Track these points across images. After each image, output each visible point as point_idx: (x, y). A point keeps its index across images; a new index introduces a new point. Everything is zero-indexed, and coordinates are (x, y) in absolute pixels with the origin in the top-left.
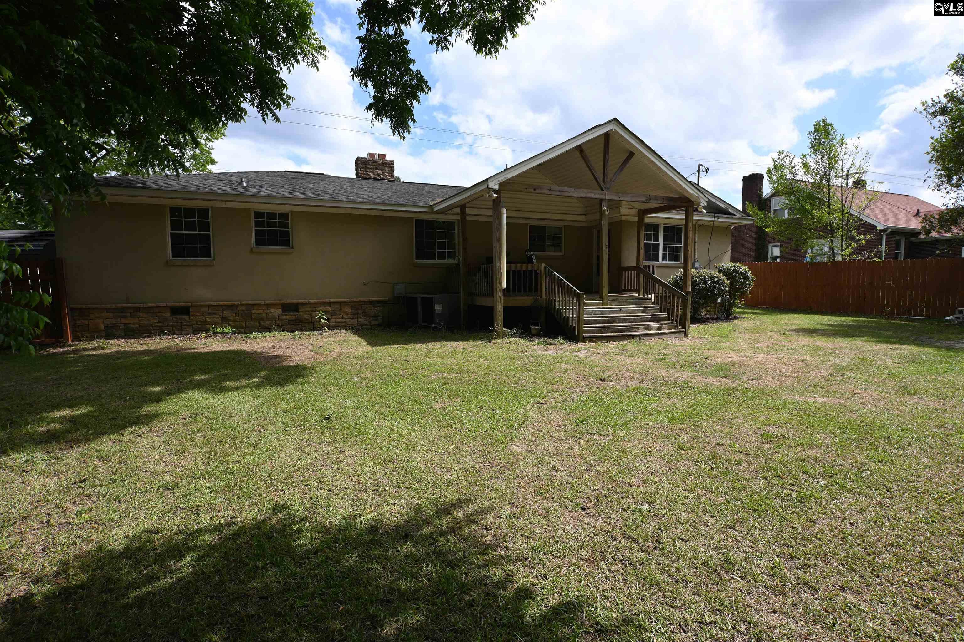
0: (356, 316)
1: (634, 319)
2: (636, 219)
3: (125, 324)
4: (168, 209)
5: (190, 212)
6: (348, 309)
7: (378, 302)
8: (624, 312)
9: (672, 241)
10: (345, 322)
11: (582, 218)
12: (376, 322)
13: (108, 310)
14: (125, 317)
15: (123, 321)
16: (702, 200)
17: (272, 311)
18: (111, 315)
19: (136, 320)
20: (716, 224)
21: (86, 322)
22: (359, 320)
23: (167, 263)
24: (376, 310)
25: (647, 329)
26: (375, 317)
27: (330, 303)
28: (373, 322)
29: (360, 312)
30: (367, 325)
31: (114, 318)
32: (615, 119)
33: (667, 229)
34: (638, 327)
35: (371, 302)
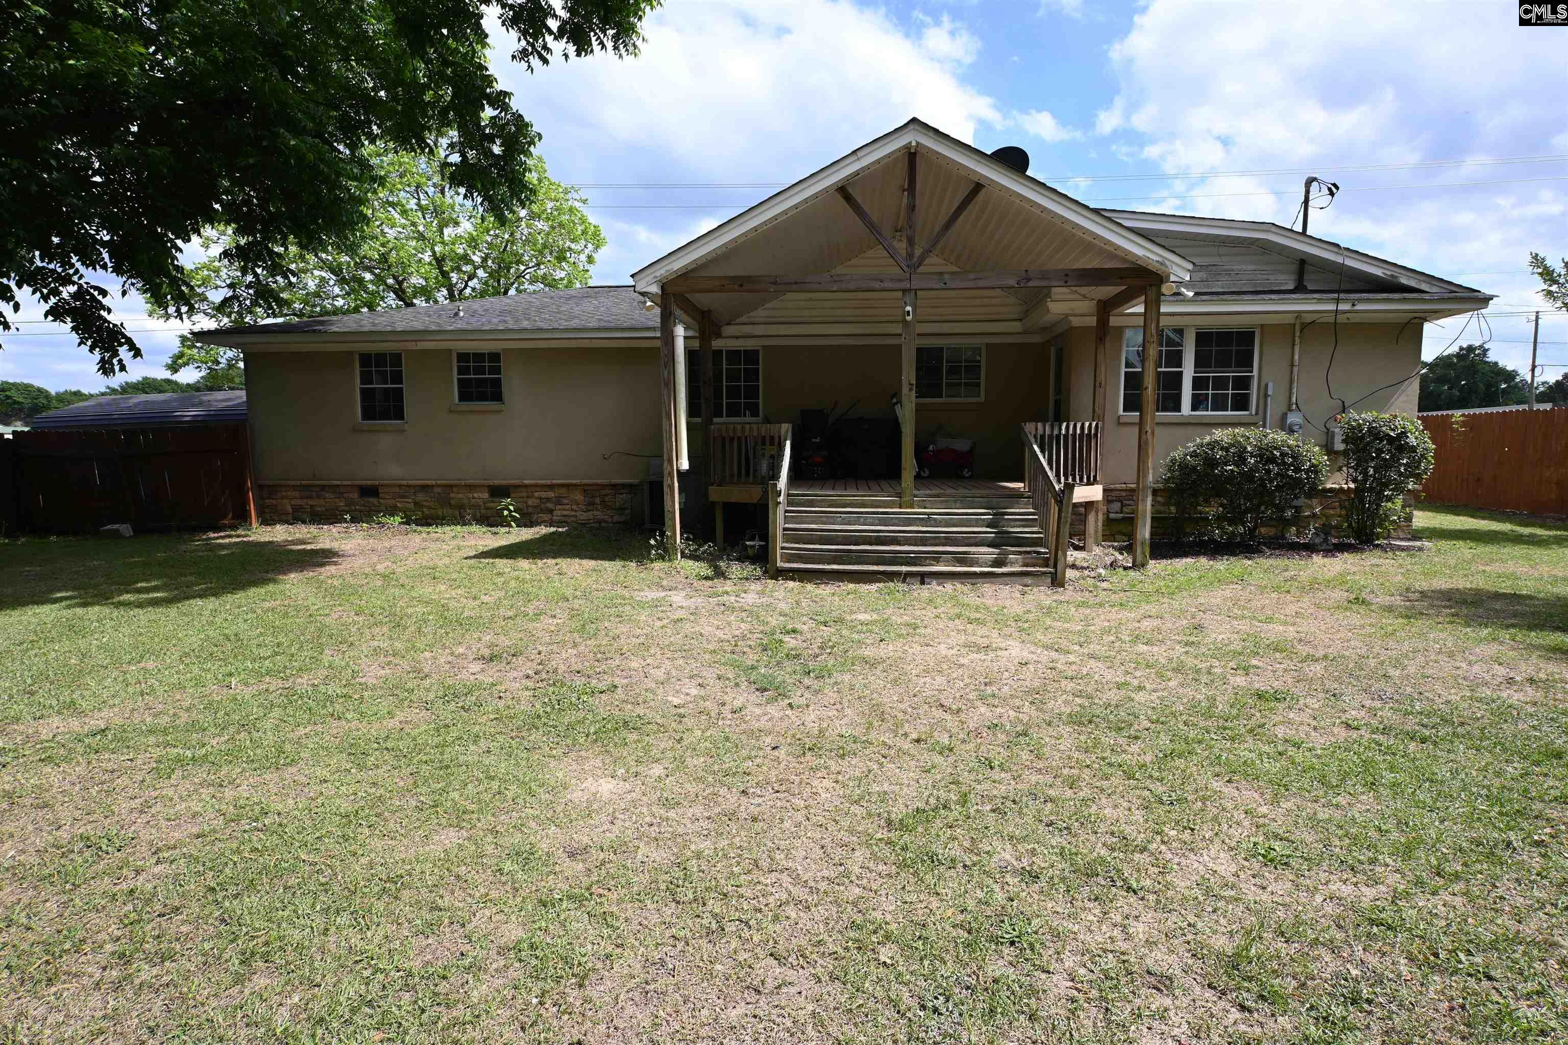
0: (591, 508)
1: (945, 538)
2: (1092, 321)
3: (311, 506)
4: (357, 357)
5: (380, 358)
6: (579, 497)
7: (624, 486)
8: (937, 523)
9: (1224, 363)
10: (575, 516)
11: (1016, 326)
12: (622, 519)
13: (294, 487)
14: (310, 497)
15: (311, 502)
16: (1175, 269)
17: (476, 495)
18: (297, 494)
19: (322, 502)
20: (1341, 318)
21: (274, 502)
22: (595, 513)
23: (356, 430)
24: (622, 498)
25: (961, 559)
26: (621, 509)
27: (551, 487)
28: (616, 518)
29: (598, 500)
30: (605, 522)
31: (302, 498)
32: (914, 120)
33: (1203, 338)
34: (936, 558)
35: (614, 486)
